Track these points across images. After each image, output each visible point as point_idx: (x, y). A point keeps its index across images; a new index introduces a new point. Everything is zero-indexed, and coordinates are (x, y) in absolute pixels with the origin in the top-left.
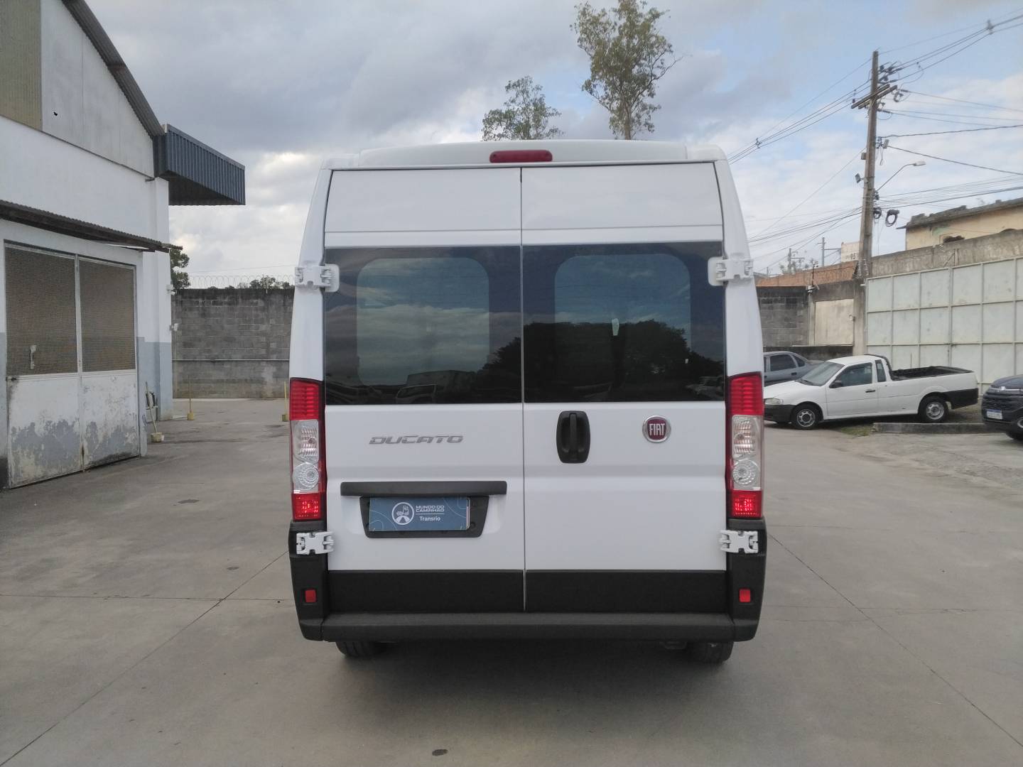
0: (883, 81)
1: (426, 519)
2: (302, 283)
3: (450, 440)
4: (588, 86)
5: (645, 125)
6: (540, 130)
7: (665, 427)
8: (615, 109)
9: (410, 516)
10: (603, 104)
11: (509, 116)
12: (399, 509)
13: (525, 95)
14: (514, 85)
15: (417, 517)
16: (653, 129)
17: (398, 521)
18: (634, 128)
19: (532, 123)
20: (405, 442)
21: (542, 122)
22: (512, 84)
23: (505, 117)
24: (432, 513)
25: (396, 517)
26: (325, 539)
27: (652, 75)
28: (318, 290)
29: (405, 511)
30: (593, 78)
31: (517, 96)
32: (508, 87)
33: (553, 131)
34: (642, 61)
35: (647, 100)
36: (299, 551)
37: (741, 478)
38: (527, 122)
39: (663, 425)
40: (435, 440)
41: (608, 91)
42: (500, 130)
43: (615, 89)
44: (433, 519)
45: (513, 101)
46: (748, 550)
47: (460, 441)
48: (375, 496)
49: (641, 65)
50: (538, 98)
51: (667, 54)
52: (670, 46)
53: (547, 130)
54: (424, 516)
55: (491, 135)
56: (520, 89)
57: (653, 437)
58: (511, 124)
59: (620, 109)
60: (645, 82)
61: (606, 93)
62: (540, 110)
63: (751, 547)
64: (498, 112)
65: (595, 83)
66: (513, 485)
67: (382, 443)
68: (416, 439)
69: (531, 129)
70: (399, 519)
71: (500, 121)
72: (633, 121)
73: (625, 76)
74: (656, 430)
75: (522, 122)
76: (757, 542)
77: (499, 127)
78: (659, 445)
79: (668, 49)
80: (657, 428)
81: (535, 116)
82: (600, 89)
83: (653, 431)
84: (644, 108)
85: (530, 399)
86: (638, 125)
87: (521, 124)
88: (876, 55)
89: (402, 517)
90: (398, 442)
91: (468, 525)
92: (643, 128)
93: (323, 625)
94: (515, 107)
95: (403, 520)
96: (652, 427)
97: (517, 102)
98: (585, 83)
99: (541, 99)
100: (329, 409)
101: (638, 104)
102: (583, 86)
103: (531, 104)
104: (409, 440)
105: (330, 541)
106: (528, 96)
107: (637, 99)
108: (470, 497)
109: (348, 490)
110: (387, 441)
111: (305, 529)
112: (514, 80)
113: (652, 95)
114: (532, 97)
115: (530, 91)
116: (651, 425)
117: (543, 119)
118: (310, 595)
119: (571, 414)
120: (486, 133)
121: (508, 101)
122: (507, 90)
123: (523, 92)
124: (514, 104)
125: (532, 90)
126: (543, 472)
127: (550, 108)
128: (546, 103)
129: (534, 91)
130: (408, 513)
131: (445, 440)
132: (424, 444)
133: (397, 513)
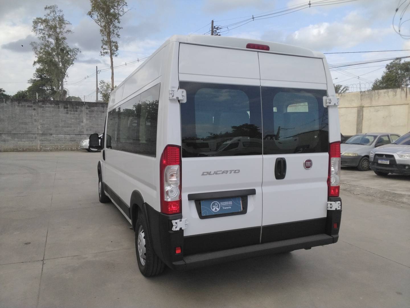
0: (215, 32)
1: (225, 208)
3: (235, 172)
4: (90, 14)
6: (62, 30)
8: (103, 26)
9: (218, 207)
10: (96, 22)
11: (46, 21)
12: (214, 204)
13: (54, 13)
14: (49, 8)
15: (221, 208)
16: (119, 37)
17: (214, 210)
18: (111, 35)
20: (216, 174)
21: (63, 26)
22: (48, 7)
23: (44, 21)
24: (227, 205)
25: (213, 208)
26: (186, 222)
27: (119, 14)
29: (216, 205)
30: (92, 11)
31: (50, 13)
32: (46, 8)
33: (69, 31)
34: (115, 8)
35: (117, 24)
36: (174, 229)
38: (56, 25)
39: (310, 162)
40: (229, 172)
42: (42, 27)
43: (102, 17)
44: (228, 208)
46: (338, 209)
47: (239, 172)
48: (203, 200)
49: (114, 9)
50: (61, 15)
51: (125, 6)
52: (126, 3)
53: (65, 30)
54: (224, 207)
55: (37, 29)
56: (52, 10)
57: (307, 167)
58: (47, 25)
59: (105, 26)
60: (115, 16)
61: (98, 18)
62: (61, 21)
64: (40, 19)
65: (93, 13)
66: (258, 190)
67: (207, 174)
68: (221, 172)
69: (57, 29)
70: (214, 209)
71: (42, 23)
72: (111, 32)
73: (108, 13)
74: (308, 165)
75: (53, 25)
76: (340, 205)
78: (309, 170)
79: (125, 4)
81: (59, 23)
82: (96, 15)
83: (307, 165)
84: (116, 27)
86: (113, 34)
87: (52, 26)
88: (213, 22)
89: (215, 209)
90: (214, 174)
91: (242, 209)
92: (116, 36)
93: (186, 263)
94: (49, 18)
95: (216, 210)
97: (51, 15)
98: (89, 12)
99: (62, 16)
100: (184, 160)
101: (113, 25)
102: (87, 13)
103: (57, 17)
104: (218, 172)
106: (56, 14)
107: (113, 23)
108: (241, 197)
109: (191, 197)
110: (209, 173)
111: (175, 218)
112: (49, 6)
113: (119, 22)
114: (58, 14)
115: (57, 12)
116: (306, 162)
118: (178, 249)
119: (281, 159)
120: (35, 28)
121: (46, 14)
122: (45, 10)
123: (53, 11)
124: (49, 16)
125: (58, 11)
126: (270, 184)
127: (66, 20)
128: (65, 18)
129: (59, 12)
130: (217, 206)
131: (233, 172)
132: (224, 174)
133: (213, 207)
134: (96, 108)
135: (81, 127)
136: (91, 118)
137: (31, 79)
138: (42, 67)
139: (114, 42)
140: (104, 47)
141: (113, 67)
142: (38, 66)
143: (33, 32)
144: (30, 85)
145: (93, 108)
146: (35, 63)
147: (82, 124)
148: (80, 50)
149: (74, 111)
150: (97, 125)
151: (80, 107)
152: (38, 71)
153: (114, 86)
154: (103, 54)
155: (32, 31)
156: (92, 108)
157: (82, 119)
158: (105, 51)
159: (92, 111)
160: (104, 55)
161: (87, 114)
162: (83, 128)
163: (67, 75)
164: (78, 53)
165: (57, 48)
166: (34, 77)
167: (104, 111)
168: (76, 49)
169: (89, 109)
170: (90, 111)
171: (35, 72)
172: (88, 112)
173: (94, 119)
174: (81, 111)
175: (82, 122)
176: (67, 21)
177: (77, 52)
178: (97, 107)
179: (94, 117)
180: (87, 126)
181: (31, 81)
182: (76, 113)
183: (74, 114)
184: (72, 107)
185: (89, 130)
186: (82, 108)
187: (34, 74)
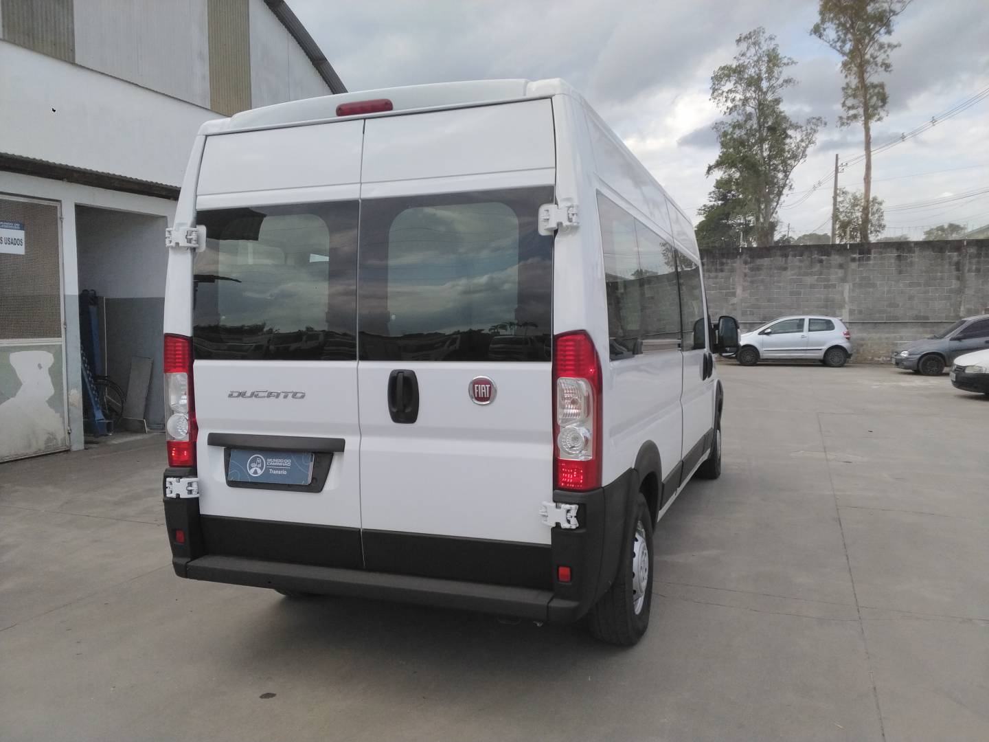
1: (275, 472)
2: (172, 244)
3: (294, 395)
4: (817, 31)
5: (881, 66)
6: (773, 82)
7: (490, 387)
8: (848, 51)
9: (261, 468)
10: (835, 48)
11: (739, 71)
12: (254, 461)
13: (757, 48)
14: (746, 37)
15: (267, 470)
16: (890, 69)
17: (251, 472)
18: (869, 69)
19: (764, 76)
20: (256, 396)
21: (775, 74)
22: (743, 36)
23: (735, 71)
24: (280, 466)
25: (251, 468)
26: (190, 484)
27: (891, 11)
28: (189, 251)
29: (258, 464)
30: (823, 21)
31: (748, 49)
32: (739, 41)
33: (787, 81)
35: (884, 38)
36: (169, 495)
37: (574, 447)
38: (759, 75)
39: (488, 386)
40: (282, 395)
41: (840, 33)
42: (729, 85)
43: (847, 31)
44: (280, 472)
45: (743, 55)
46: (565, 525)
47: (303, 397)
48: (236, 447)
50: (772, 49)
53: (780, 81)
54: (274, 469)
55: (720, 92)
56: (752, 40)
57: (479, 399)
59: (851, 52)
60: (883, 19)
61: (838, 35)
62: (773, 59)
63: (569, 522)
64: (728, 67)
65: (825, 26)
66: (351, 443)
67: (238, 396)
68: (266, 394)
69: (763, 82)
70: (253, 470)
71: (729, 76)
72: (868, 62)
74: (483, 393)
76: (575, 517)
77: (728, 83)
78: (484, 407)
80: (483, 389)
81: (767, 67)
82: (831, 32)
83: (478, 393)
84: (881, 46)
85: (364, 357)
86: (874, 66)
87: (753, 77)
89: (255, 470)
90: (251, 397)
91: (310, 481)
92: (880, 69)
93: (189, 564)
94: (745, 61)
95: (256, 472)
96: (478, 387)
97: (748, 55)
98: (814, 27)
99: (774, 50)
100: (198, 364)
101: (874, 43)
102: (812, 31)
103: (764, 55)
104: (260, 394)
105: (195, 487)
106: (759, 47)
107: (872, 38)
108: (314, 453)
109: (214, 440)
110: (242, 395)
111: (174, 475)
112: (745, 33)
113: (890, 32)
114: (765, 48)
115: (763, 42)
116: (476, 386)
117: (776, 70)
118: (180, 535)
119: (399, 372)
120: (714, 90)
121: (737, 55)
122: (737, 44)
123: (754, 44)
124: (743, 58)
125: (765, 41)
126: (377, 431)
127: (785, 57)
128: (782, 52)
129: (767, 42)
130: (260, 465)
131: (290, 395)
132: (272, 399)
133: (252, 465)
134: (766, 262)
135: (731, 307)
136: (755, 285)
137: (705, 206)
138: (726, 176)
139: (874, 86)
140: (850, 102)
141: (870, 152)
142: (718, 174)
143: (712, 101)
144: (702, 218)
145: (759, 262)
146: (710, 168)
147: (734, 300)
148: (824, 120)
149: (716, 270)
150: (768, 302)
151: (729, 261)
152: (720, 184)
153: (871, 199)
154: (846, 121)
155: (710, 100)
156: (759, 260)
157: (733, 288)
158: (852, 112)
159: (758, 269)
160: (847, 123)
161: (745, 275)
162: (735, 310)
163: (791, 186)
164: (818, 128)
165: (760, 127)
166: (711, 199)
167: (785, 266)
168: (814, 121)
169: (750, 263)
170: (752, 269)
171: (713, 189)
172: (747, 271)
173: (762, 288)
174: (732, 271)
175: (734, 294)
176: (786, 59)
177: (817, 126)
178: (771, 257)
179: (762, 281)
180: (743, 304)
181: (704, 210)
182: (720, 274)
183: (716, 277)
184: (713, 262)
185: (748, 313)
186: (735, 263)
187: (710, 193)
